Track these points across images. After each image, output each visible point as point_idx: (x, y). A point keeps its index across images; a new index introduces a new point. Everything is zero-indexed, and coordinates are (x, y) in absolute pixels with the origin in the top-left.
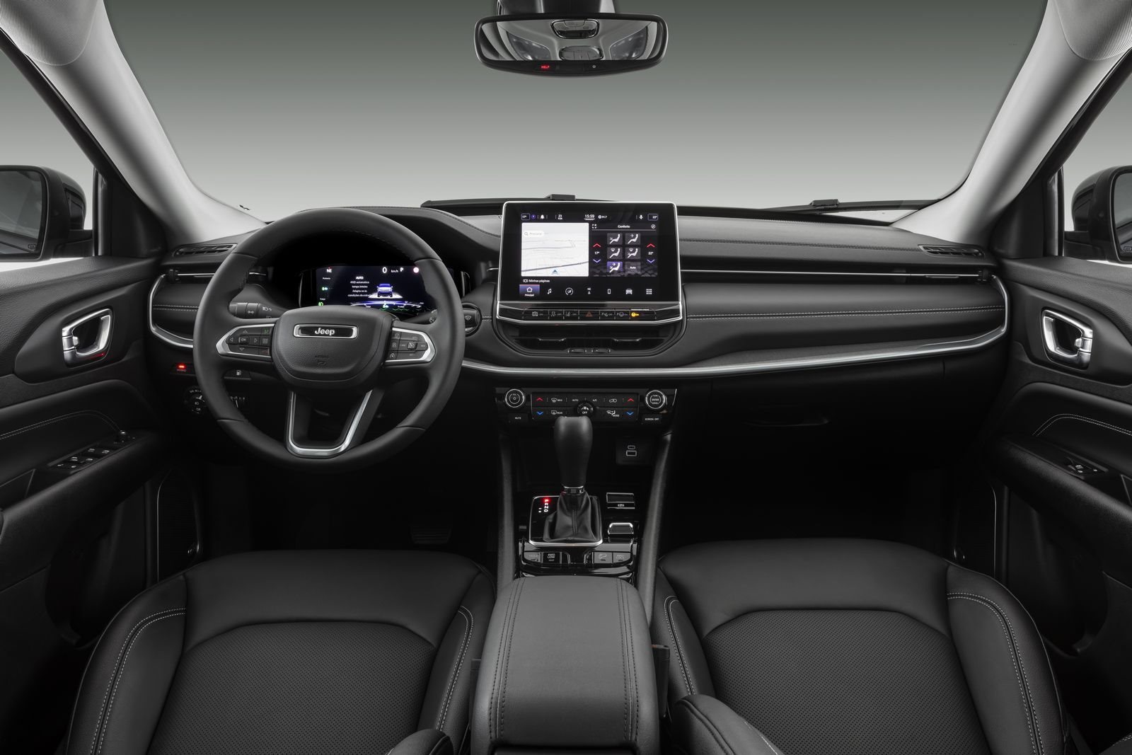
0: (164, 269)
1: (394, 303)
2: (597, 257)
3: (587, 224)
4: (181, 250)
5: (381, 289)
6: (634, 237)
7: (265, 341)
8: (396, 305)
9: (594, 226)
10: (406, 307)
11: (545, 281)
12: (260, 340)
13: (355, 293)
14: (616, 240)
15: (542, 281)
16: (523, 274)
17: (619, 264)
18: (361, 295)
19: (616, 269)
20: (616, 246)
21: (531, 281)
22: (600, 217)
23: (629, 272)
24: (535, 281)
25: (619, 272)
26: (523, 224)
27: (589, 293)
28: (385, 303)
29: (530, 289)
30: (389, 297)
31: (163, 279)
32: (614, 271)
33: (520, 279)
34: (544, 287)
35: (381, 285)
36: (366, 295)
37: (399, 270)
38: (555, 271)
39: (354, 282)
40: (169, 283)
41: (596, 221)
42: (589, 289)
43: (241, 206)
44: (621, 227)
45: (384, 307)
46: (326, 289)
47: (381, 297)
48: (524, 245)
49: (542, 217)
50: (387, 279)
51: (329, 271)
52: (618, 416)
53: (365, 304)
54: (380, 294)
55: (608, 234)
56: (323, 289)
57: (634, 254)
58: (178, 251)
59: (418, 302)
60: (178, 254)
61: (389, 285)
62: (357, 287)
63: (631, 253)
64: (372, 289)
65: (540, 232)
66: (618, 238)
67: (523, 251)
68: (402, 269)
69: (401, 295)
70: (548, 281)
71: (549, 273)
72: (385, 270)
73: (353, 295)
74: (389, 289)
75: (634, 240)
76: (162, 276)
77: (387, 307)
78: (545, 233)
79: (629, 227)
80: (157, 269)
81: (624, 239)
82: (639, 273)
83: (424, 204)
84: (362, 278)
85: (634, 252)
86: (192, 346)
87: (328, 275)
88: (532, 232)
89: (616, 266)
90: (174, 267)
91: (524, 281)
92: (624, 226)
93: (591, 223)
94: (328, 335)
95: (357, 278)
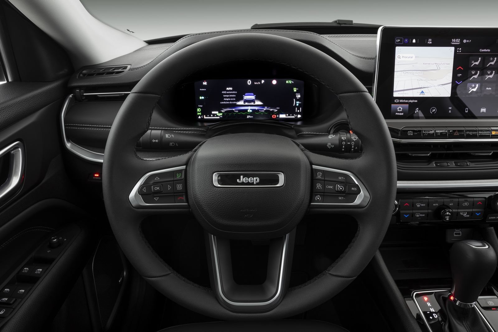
0: (71, 90)
1: (256, 108)
2: (459, 79)
3: (453, 49)
4: (84, 72)
5: (246, 97)
6: (493, 61)
7: (179, 187)
8: (258, 110)
9: (459, 50)
10: (266, 111)
11: (414, 101)
12: (174, 187)
13: (226, 101)
14: (477, 63)
15: (411, 101)
16: (395, 95)
17: (477, 85)
18: (231, 103)
19: (475, 90)
20: (476, 68)
21: (401, 101)
22: (465, 41)
23: (485, 93)
24: (404, 101)
25: (476, 92)
26: (397, 48)
27: (450, 112)
28: (249, 108)
29: (400, 108)
30: (252, 104)
31: (71, 99)
32: (473, 91)
33: (392, 99)
34: (412, 106)
35: (246, 94)
36: (235, 102)
37: (261, 82)
38: (422, 92)
39: (225, 92)
40: (77, 102)
41: (462, 45)
42: (450, 108)
43: (128, 30)
44: (483, 50)
45: (249, 111)
46: (203, 98)
47: (246, 104)
48: (397, 68)
49: (414, 41)
50: (251, 90)
51: (205, 83)
52: (469, 216)
53: (234, 109)
54: (246, 101)
55: (471, 58)
56: (201, 98)
57: (491, 76)
58: (81, 73)
59: (275, 107)
60: (81, 75)
61: (253, 94)
62: (227, 96)
63: (489, 75)
64: (239, 98)
65: (411, 55)
66: (479, 60)
67: (395, 74)
68: (263, 81)
69: (261, 101)
70: (416, 101)
71: (416, 94)
72: (249, 82)
73: (225, 103)
74: (253, 97)
75: (492, 63)
76: (71, 96)
77: (251, 111)
78: (416, 57)
79: (489, 50)
80: (66, 90)
81: (483, 62)
82: (494, 93)
83: (252, 26)
84: (231, 89)
85: (491, 74)
86: (102, 161)
87: (204, 87)
88: (405, 55)
89: (474, 87)
90: (80, 87)
91: (395, 101)
92: (485, 50)
93: (456, 46)
94: (252, 184)
95: (228, 89)
